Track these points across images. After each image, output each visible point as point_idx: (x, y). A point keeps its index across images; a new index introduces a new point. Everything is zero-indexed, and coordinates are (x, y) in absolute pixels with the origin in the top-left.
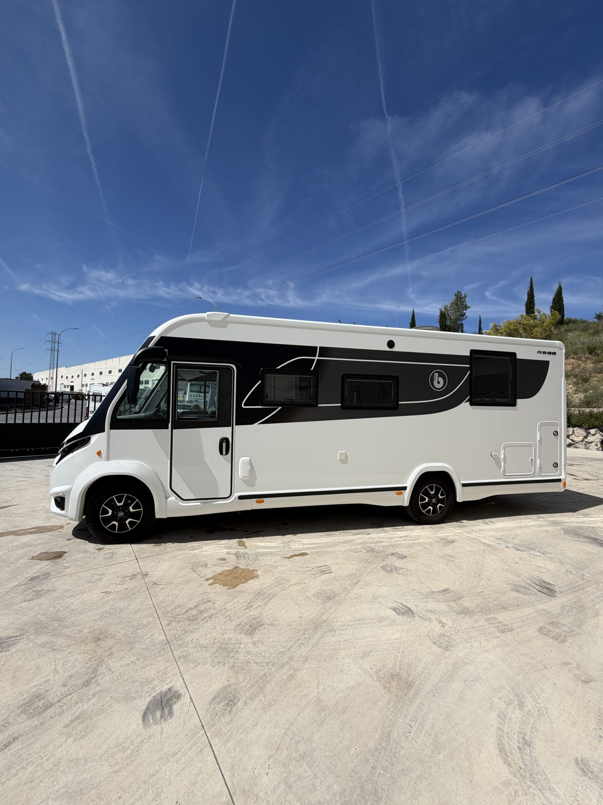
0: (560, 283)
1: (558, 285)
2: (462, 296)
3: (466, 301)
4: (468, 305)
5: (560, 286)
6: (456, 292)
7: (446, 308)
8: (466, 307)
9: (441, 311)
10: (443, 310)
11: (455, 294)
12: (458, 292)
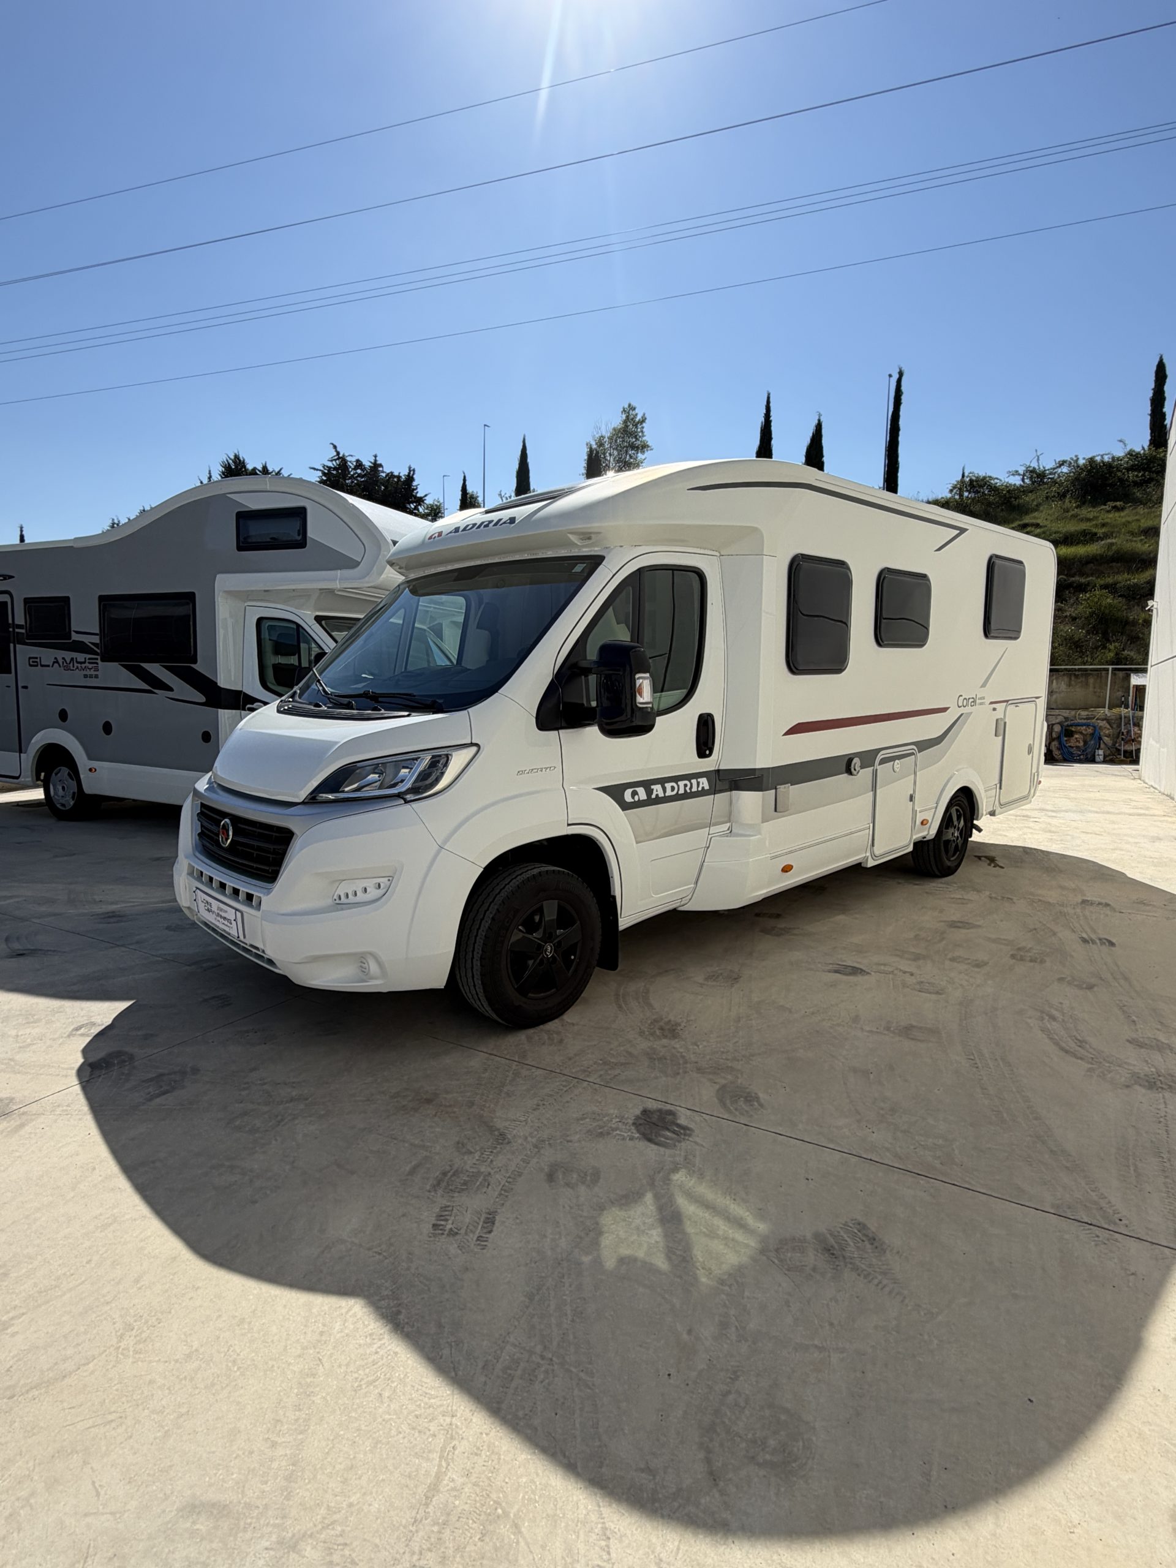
0: (820, 415)
1: (817, 418)
2: (637, 420)
3: (644, 430)
4: (649, 443)
5: (819, 420)
6: (626, 406)
7: (600, 444)
8: (644, 447)
9: (591, 448)
10: (594, 446)
11: (624, 410)
12: (630, 405)
